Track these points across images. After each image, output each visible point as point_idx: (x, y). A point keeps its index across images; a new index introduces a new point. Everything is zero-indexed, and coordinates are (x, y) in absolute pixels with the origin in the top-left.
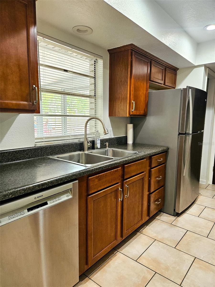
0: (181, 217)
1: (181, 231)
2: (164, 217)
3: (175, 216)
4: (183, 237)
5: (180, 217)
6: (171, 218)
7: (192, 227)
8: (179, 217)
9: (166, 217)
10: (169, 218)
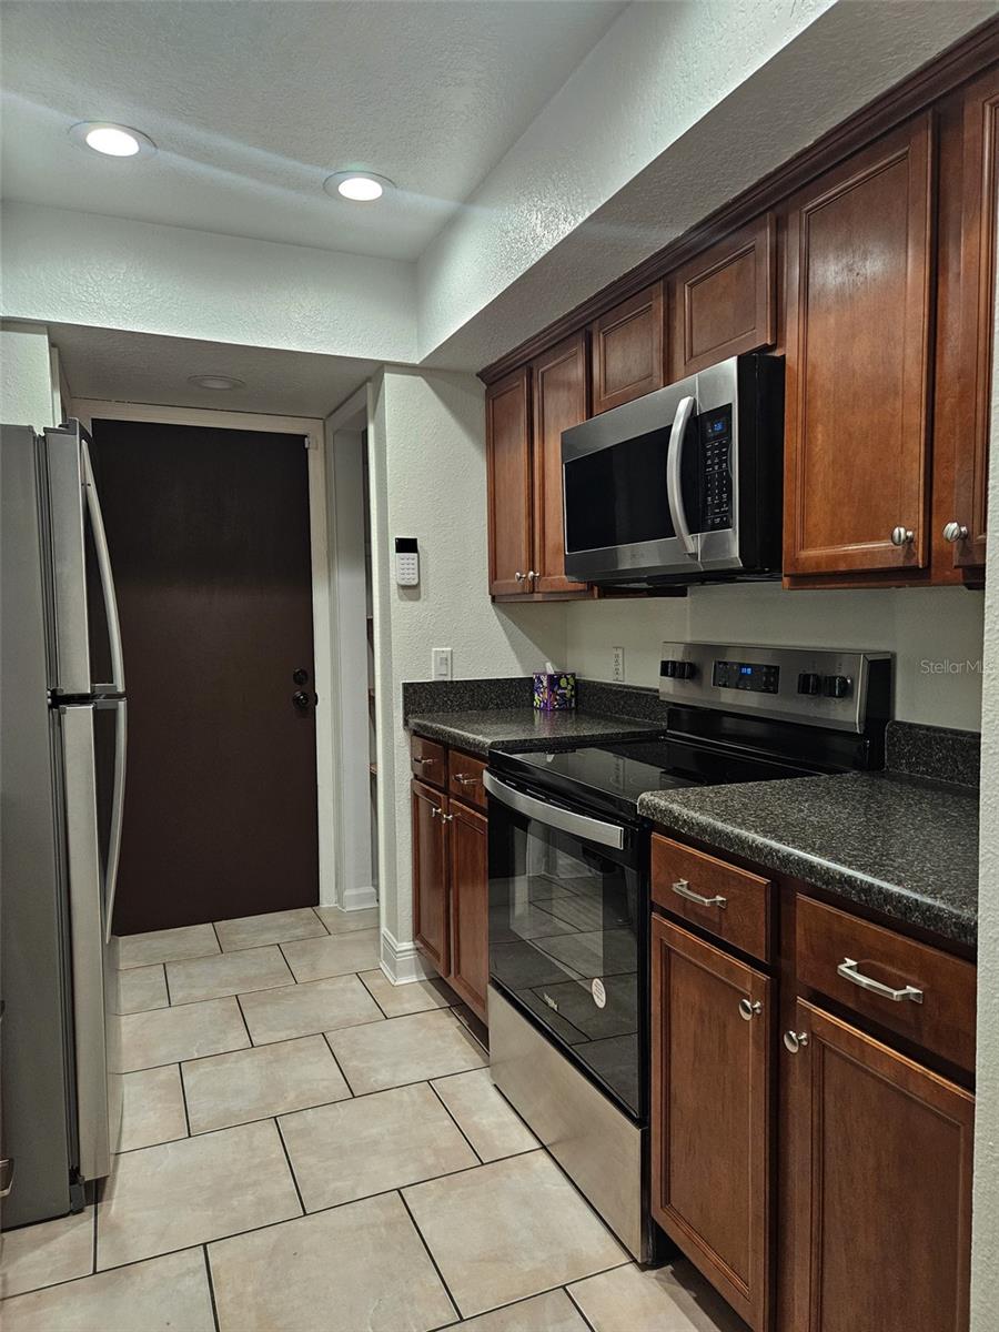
0: (116, 1193)
1: (182, 1275)
2: (26, 1259)
3: (80, 1211)
4: (213, 1298)
5: (111, 1198)
6: (68, 1235)
7: (210, 1213)
8: (104, 1203)
9: (38, 1252)
10: (54, 1246)
